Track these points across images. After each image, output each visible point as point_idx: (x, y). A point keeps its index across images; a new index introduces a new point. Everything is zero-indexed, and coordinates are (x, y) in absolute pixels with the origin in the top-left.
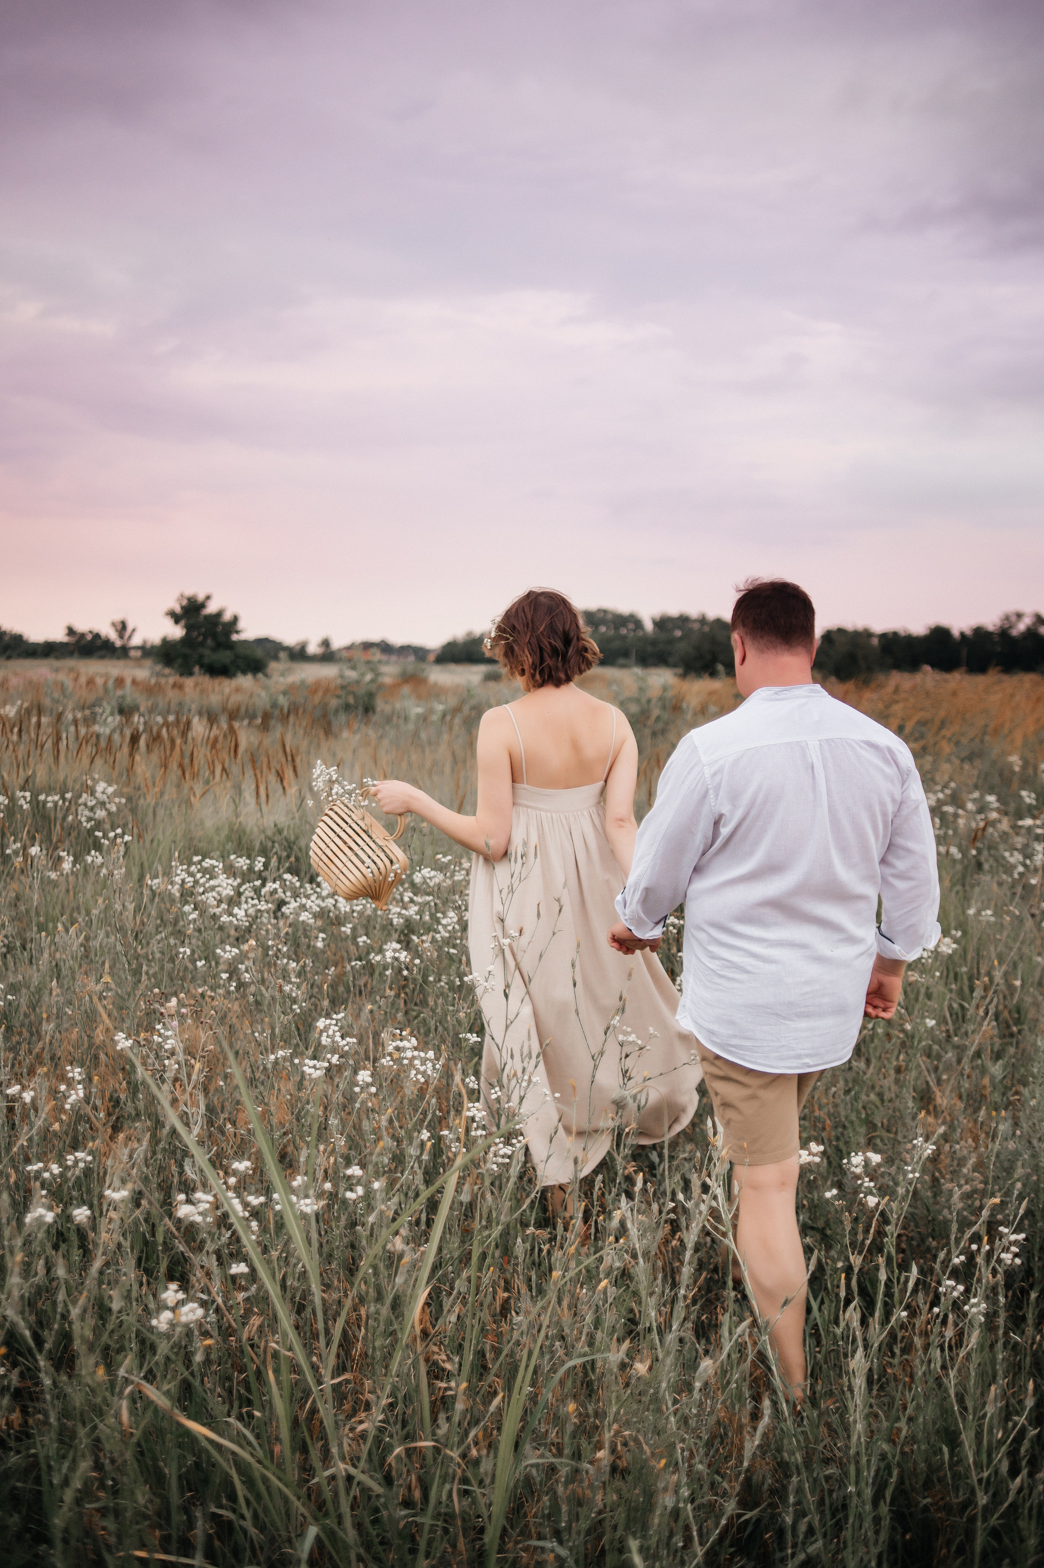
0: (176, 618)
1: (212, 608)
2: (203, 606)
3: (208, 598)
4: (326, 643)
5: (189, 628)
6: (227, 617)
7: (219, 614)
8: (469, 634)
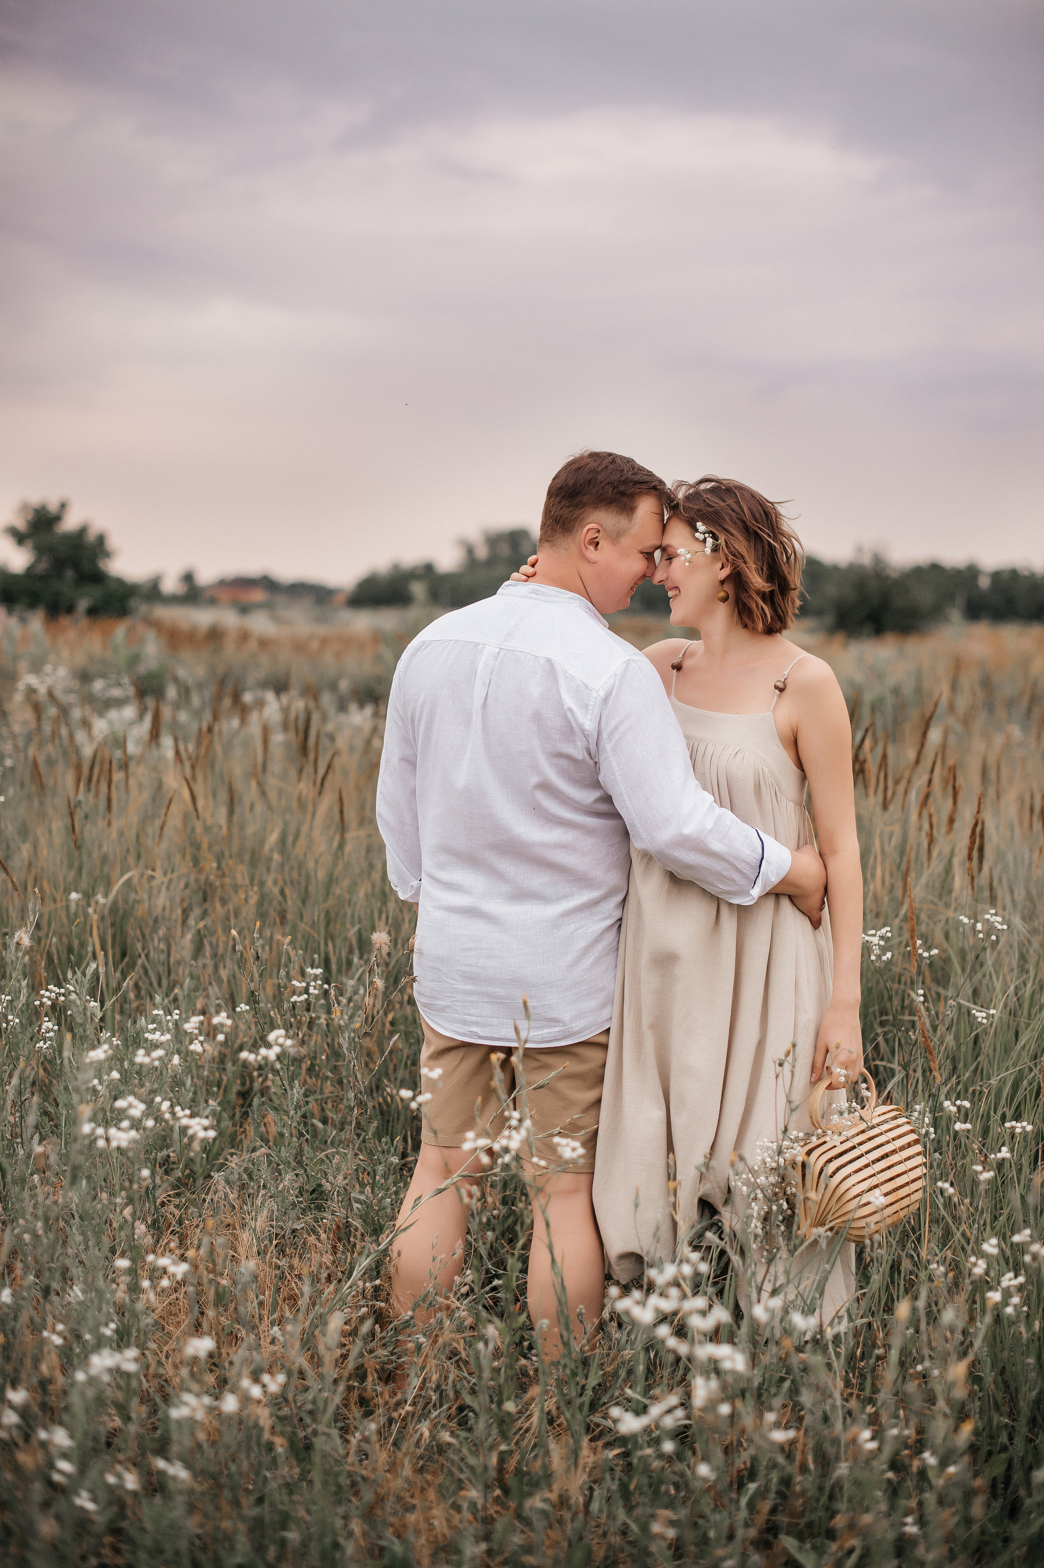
0: (19, 537)
1: (70, 523)
2: (57, 518)
3: (63, 506)
4: (188, 578)
5: (40, 551)
6: (91, 536)
7: (82, 531)
8: (396, 567)
